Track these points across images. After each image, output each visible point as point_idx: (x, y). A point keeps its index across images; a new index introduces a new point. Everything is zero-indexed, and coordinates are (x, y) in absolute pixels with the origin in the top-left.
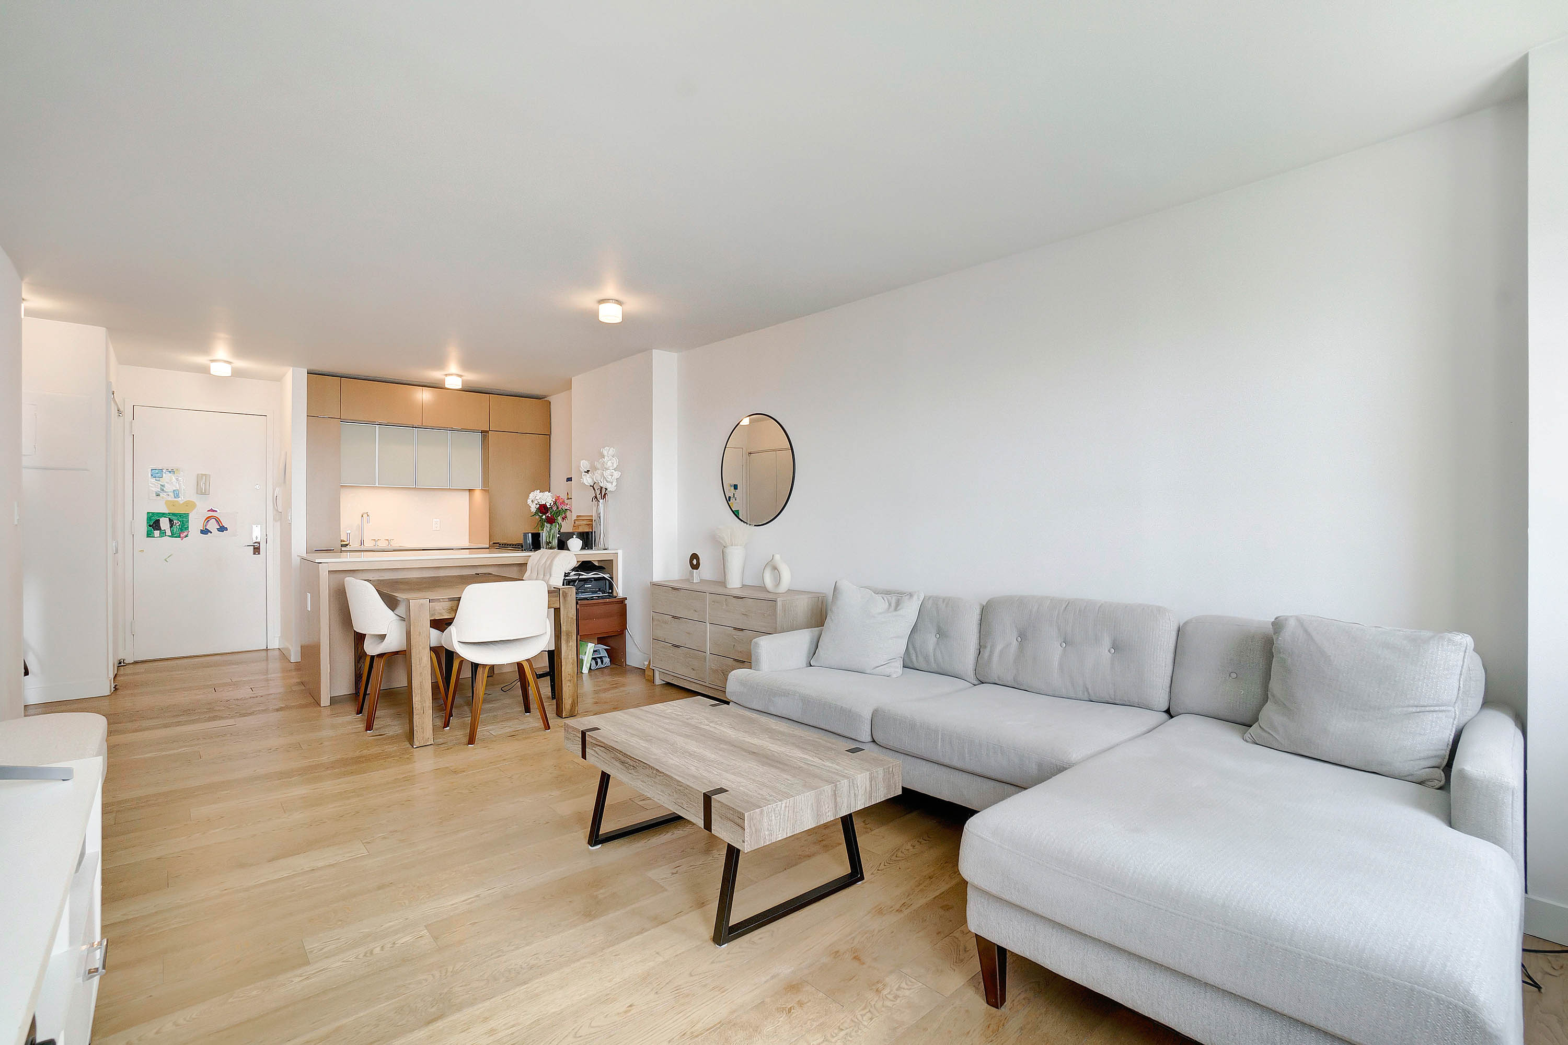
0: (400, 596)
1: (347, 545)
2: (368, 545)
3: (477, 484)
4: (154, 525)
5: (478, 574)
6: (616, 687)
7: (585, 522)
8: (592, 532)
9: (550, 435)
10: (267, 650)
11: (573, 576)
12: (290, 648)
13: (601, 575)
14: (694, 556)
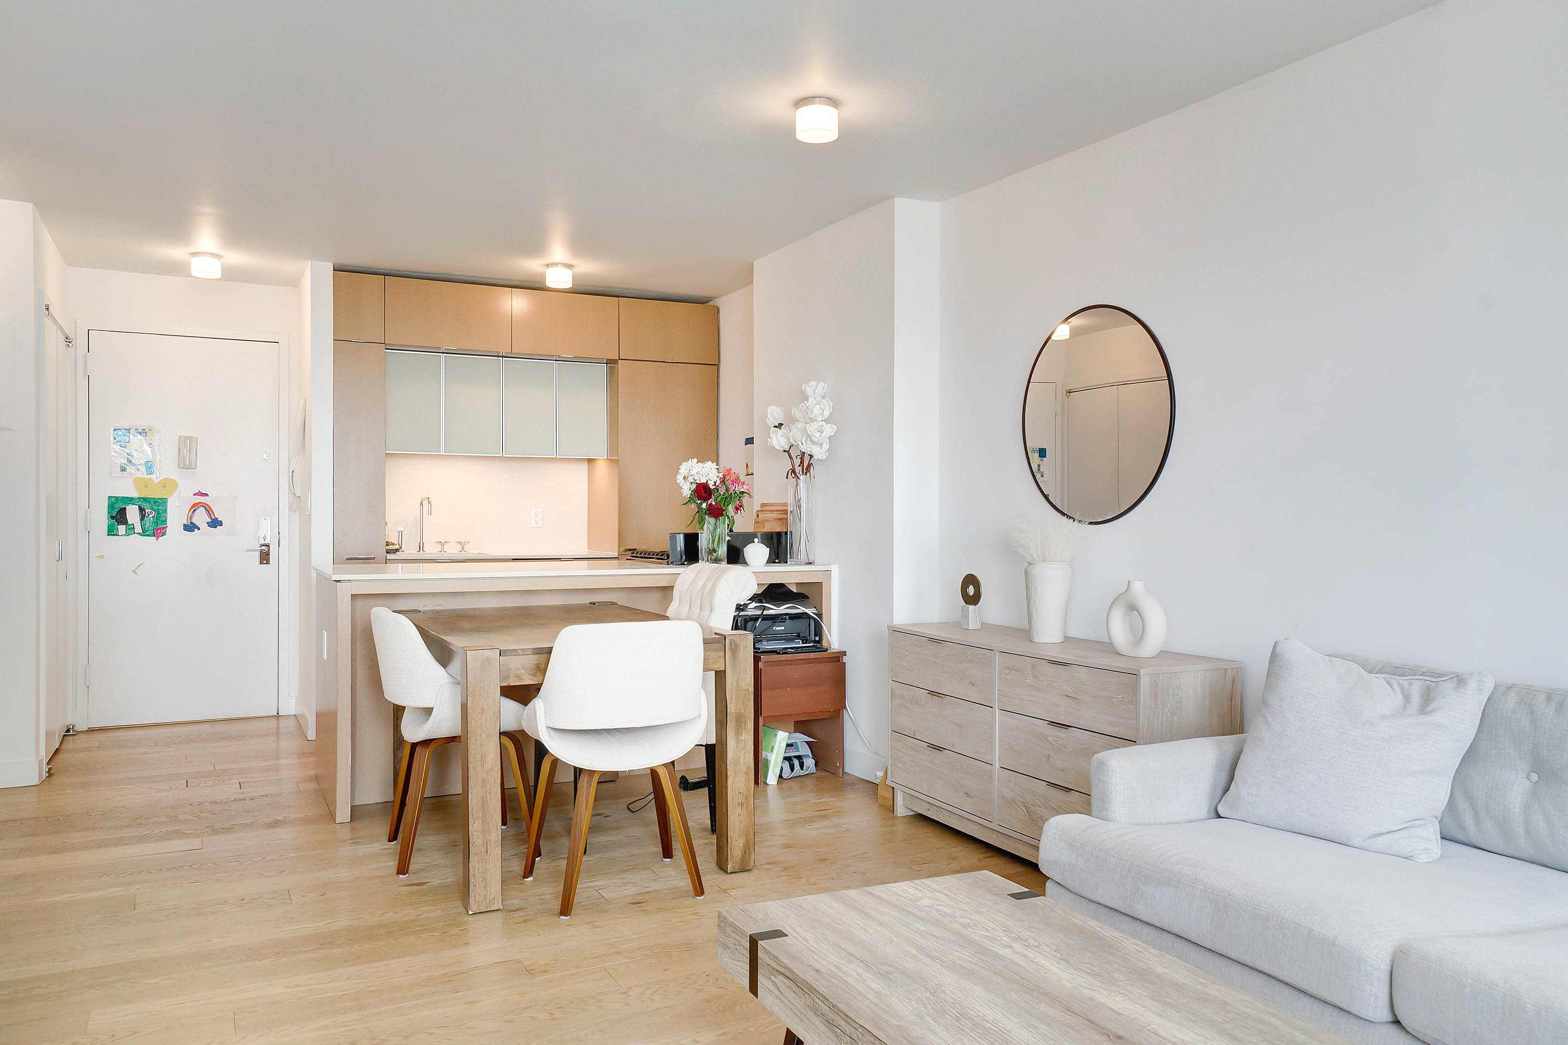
0: (456, 641)
1: (397, 550)
2: (431, 550)
3: (600, 449)
4: (118, 517)
5: (594, 604)
6: (824, 816)
7: (775, 515)
8: (786, 533)
9: (718, 365)
10: (278, 716)
11: (752, 610)
12: (308, 715)
13: (802, 609)
14: (970, 580)
